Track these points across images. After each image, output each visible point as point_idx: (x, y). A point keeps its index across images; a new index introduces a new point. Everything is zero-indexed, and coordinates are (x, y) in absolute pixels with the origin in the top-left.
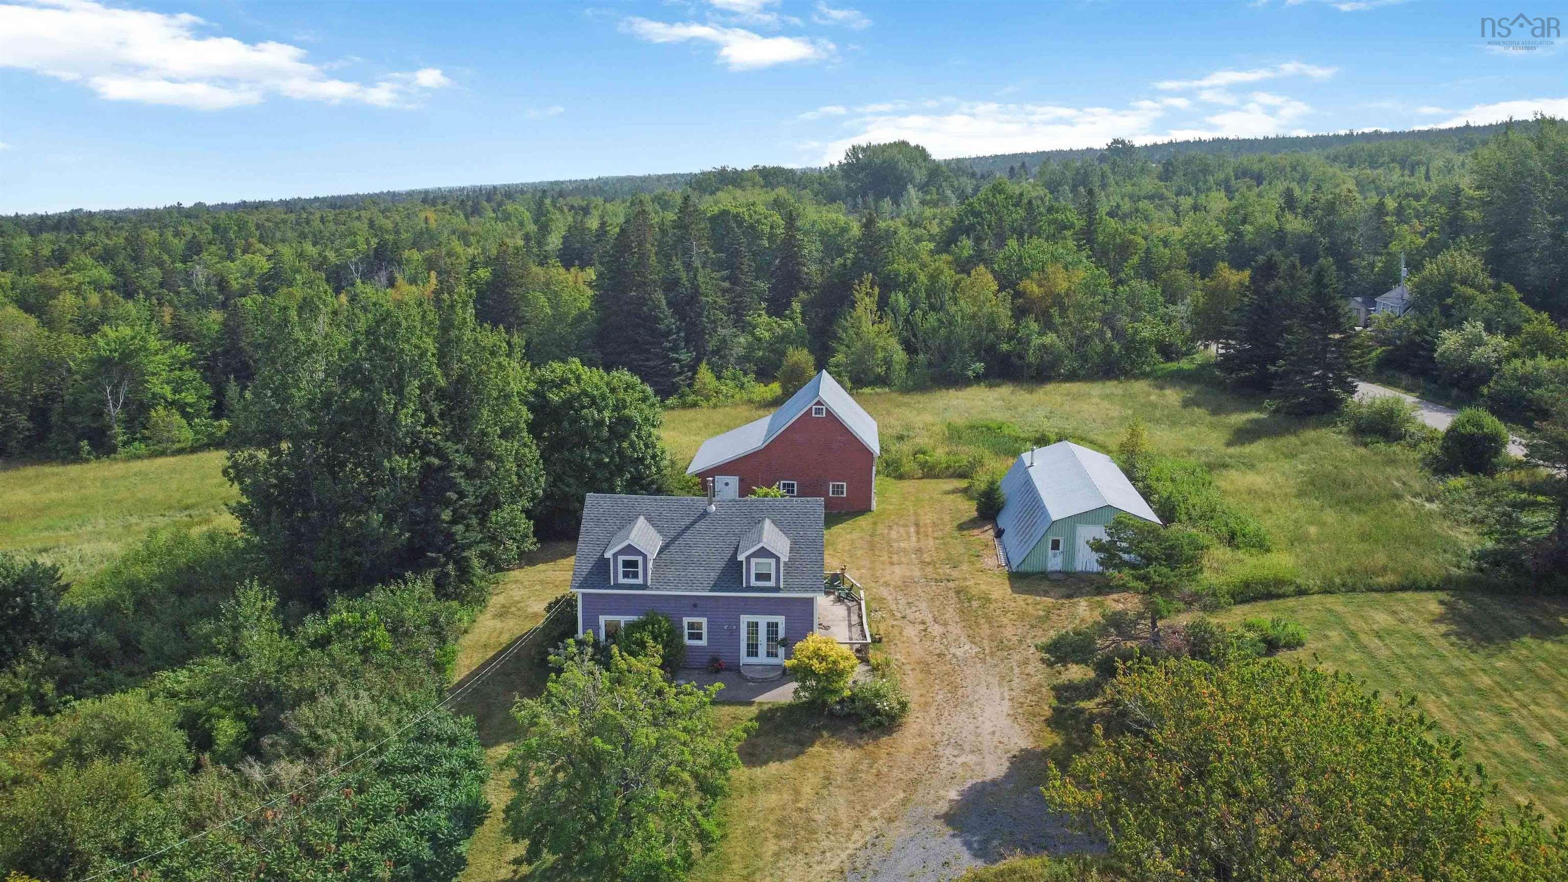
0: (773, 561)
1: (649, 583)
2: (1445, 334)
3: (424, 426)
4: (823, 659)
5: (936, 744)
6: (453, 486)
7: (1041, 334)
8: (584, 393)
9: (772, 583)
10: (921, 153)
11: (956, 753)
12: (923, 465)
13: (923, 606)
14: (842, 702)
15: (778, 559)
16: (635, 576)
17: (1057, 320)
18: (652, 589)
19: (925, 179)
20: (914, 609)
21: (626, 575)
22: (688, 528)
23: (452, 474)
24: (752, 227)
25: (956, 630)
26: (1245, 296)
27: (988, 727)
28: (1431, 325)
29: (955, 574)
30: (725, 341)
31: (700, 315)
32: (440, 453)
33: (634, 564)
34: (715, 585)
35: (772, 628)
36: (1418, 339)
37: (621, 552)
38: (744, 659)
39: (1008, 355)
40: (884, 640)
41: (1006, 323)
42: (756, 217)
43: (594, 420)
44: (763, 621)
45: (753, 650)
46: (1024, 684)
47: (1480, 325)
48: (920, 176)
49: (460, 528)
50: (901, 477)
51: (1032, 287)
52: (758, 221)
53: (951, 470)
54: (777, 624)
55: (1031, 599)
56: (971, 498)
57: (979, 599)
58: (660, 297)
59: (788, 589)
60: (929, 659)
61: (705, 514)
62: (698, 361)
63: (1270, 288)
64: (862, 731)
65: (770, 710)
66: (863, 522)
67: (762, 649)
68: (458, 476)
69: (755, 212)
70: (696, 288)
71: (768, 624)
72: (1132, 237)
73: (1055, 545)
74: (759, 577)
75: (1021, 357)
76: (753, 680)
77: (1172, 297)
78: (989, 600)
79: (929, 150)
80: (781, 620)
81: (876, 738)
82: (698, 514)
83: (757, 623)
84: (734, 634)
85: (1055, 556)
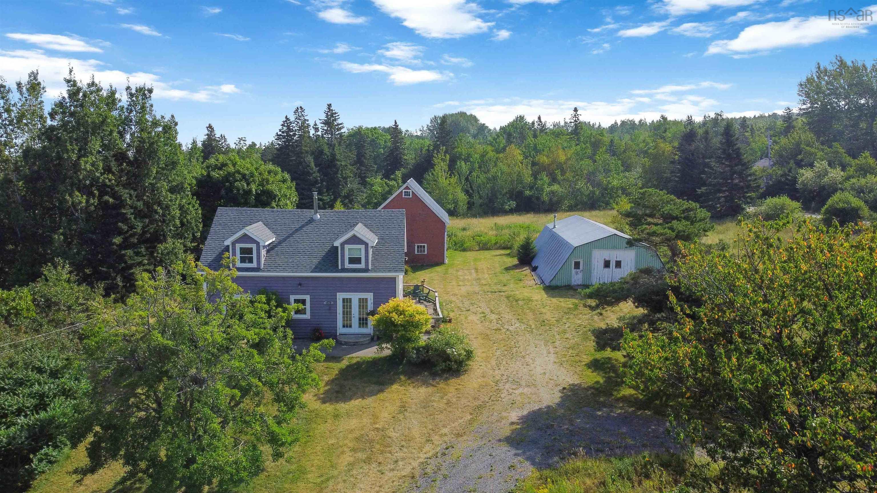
0: (363, 247)
1: (262, 266)
2: (802, 171)
3: (102, 174)
4: (401, 313)
5: (497, 383)
6: (125, 220)
7: (550, 185)
8: (238, 172)
9: (362, 266)
10: (474, 119)
11: (514, 387)
12: (479, 243)
13: (483, 305)
14: (418, 349)
15: (366, 245)
16: (251, 260)
17: (560, 177)
18: (264, 271)
19: (476, 132)
20: (476, 306)
21: (243, 260)
22: (297, 230)
23: (124, 211)
24: (373, 140)
25: (507, 316)
26: (676, 154)
27: (539, 370)
28: (790, 171)
29: (504, 289)
31: (336, 173)
32: (115, 195)
33: (249, 251)
34: (316, 268)
35: (363, 302)
36: (783, 179)
37: (238, 241)
38: (341, 330)
39: (530, 198)
40: (453, 321)
41: (528, 179)
42: (376, 136)
43: (244, 190)
44: (355, 297)
46: (564, 344)
47: (825, 163)
48: (473, 130)
49: (129, 252)
50: (464, 250)
51: (544, 159)
52: (377, 138)
53: (498, 245)
54: (367, 299)
55: (562, 300)
56: (513, 257)
57: (524, 300)
58: (310, 160)
59: (374, 270)
60: (488, 332)
61: (311, 221)
62: (335, 200)
63: (693, 147)
64: (434, 375)
65: (358, 363)
66: (438, 269)
67: (355, 322)
68: (128, 211)
69: (375, 133)
70: (333, 155)
71: (360, 299)
72: (601, 137)
73: (577, 265)
74: (352, 261)
75: (538, 198)
76: (346, 343)
77: (627, 168)
78: (532, 301)
79: (478, 117)
80: (370, 296)
81: (447, 379)
82: (306, 221)
83: (350, 299)
84: (332, 308)
85: (577, 273)
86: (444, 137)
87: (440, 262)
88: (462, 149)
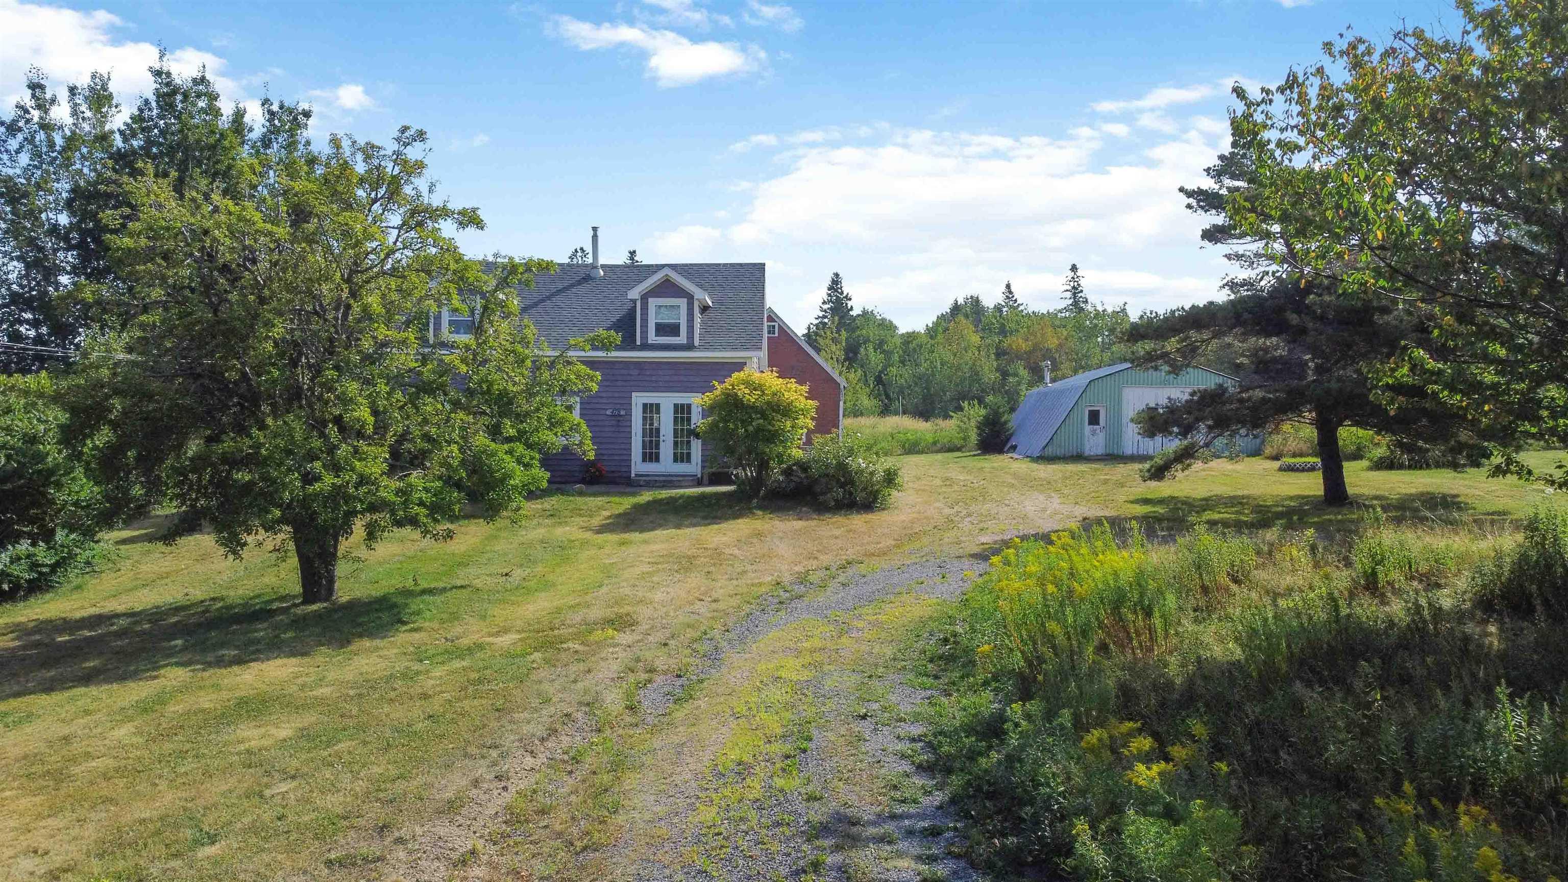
0: (683, 303)
4: (756, 388)
9: (682, 339)
14: (788, 469)
15: (691, 300)
22: (559, 291)
35: (682, 412)
38: (638, 466)
44: (667, 401)
45: (651, 455)
54: (689, 406)
59: (705, 345)
61: (587, 278)
67: (666, 449)
71: (676, 406)
74: (662, 329)
80: (694, 400)
82: (578, 278)
83: (658, 405)
84: (622, 421)
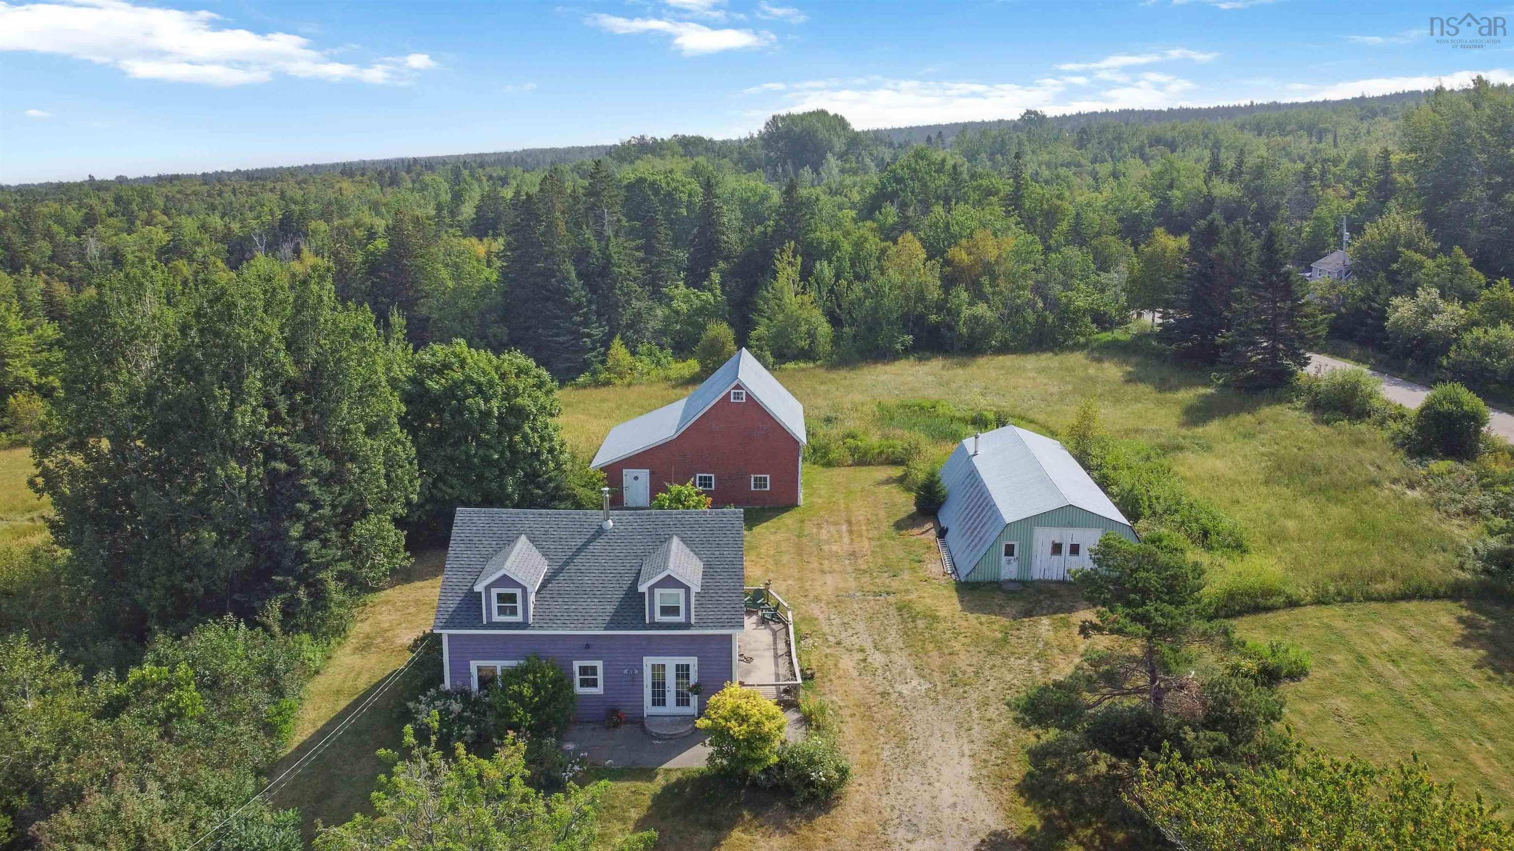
0: (682, 592)
1: (531, 621)
2: (1396, 301)
3: (267, 425)
4: (743, 719)
5: (884, 825)
6: (304, 494)
7: (971, 304)
8: (469, 380)
9: (681, 618)
10: (840, 122)
11: (910, 836)
12: (853, 451)
13: (861, 626)
14: (767, 771)
15: (688, 589)
16: (514, 611)
17: (988, 289)
18: (534, 628)
19: (844, 148)
20: (850, 631)
21: (501, 611)
22: (579, 550)
23: (304, 482)
24: (669, 194)
25: (901, 659)
26: (1185, 262)
27: (947, 798)
28: (1377, 292)
29: (895, 584)
30: (640, 314)
31: (612, 287)
32: (289, 458)
33: (512, 598)
34: (612, 621)
35: (682, 671)
36: (1364, 307)
37: (494, 584)
38: (649, 709)
39: (936, 327)
40: (817, 675)
41: (934, 293)
42: (673, 185)
43: (480, 412)
44: (671, 663)
45: (659, 699)
46: (986, 733)
47: (1435, 291)
48: (839, 145)
49: (314, 544)
50: (829, 464)
51: (960, 255)
52: (676, 189)
53: (884, 456)
54: (688, 666)
55: (984, 618)
56: (909, 490)
57: (925, 617)
58: (570, 269)
59: (701, 625)
60: (870, 700)
61: (600, 532)
62: (611, 336)
63: (1213, 253)
64: (792, 808)
65: (679, 780)
66: (788, 519)
67: (671, 697)
68: (311, 484)
69: (673, 179)
70: (608, 258)
71: (677, 666)
72: (1059, 202)
73: (1010, 550)
74: (665, 611)
75: (951, 328)
76: (659, 737)
77: (1104, 264)
78: (935, 618)
79: (848, 118)
80: (692, 662)
81: (810, 818)
82: (592, 532)
83: (664, 666)
84: (636, 680)
85: (1009, 562)
86: (792, 214)
87: (790, 504)
88: (823, 235)
